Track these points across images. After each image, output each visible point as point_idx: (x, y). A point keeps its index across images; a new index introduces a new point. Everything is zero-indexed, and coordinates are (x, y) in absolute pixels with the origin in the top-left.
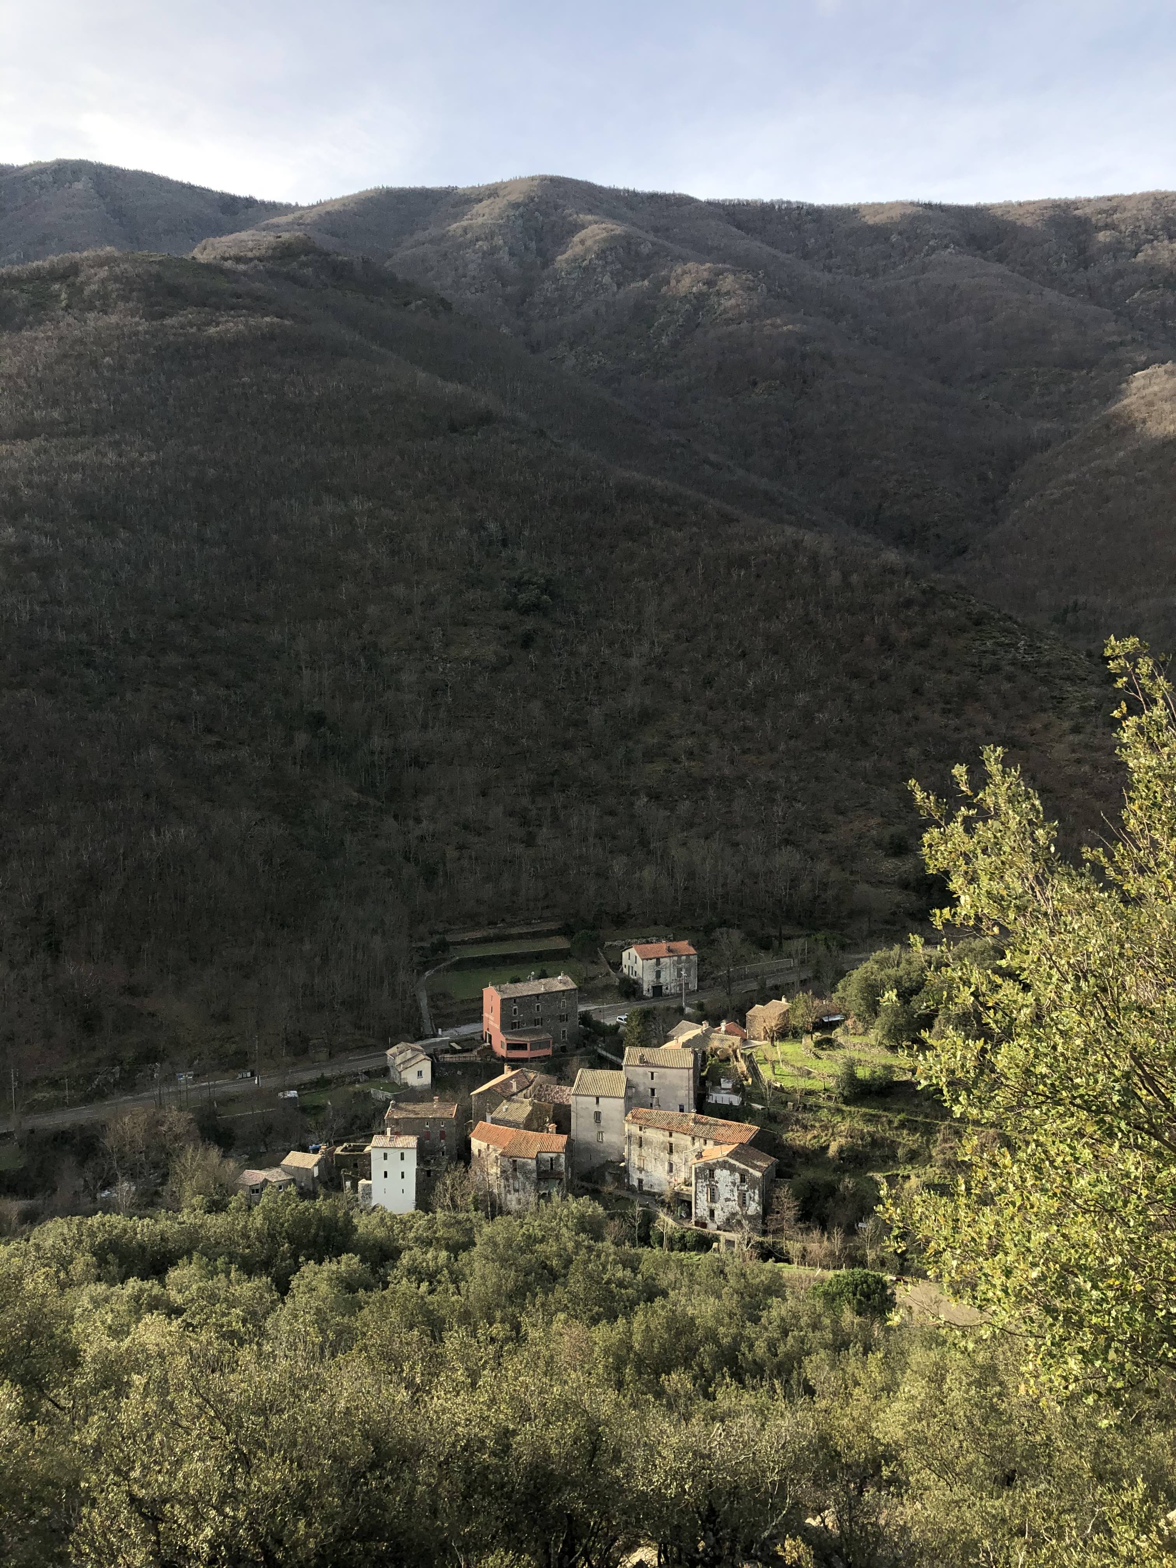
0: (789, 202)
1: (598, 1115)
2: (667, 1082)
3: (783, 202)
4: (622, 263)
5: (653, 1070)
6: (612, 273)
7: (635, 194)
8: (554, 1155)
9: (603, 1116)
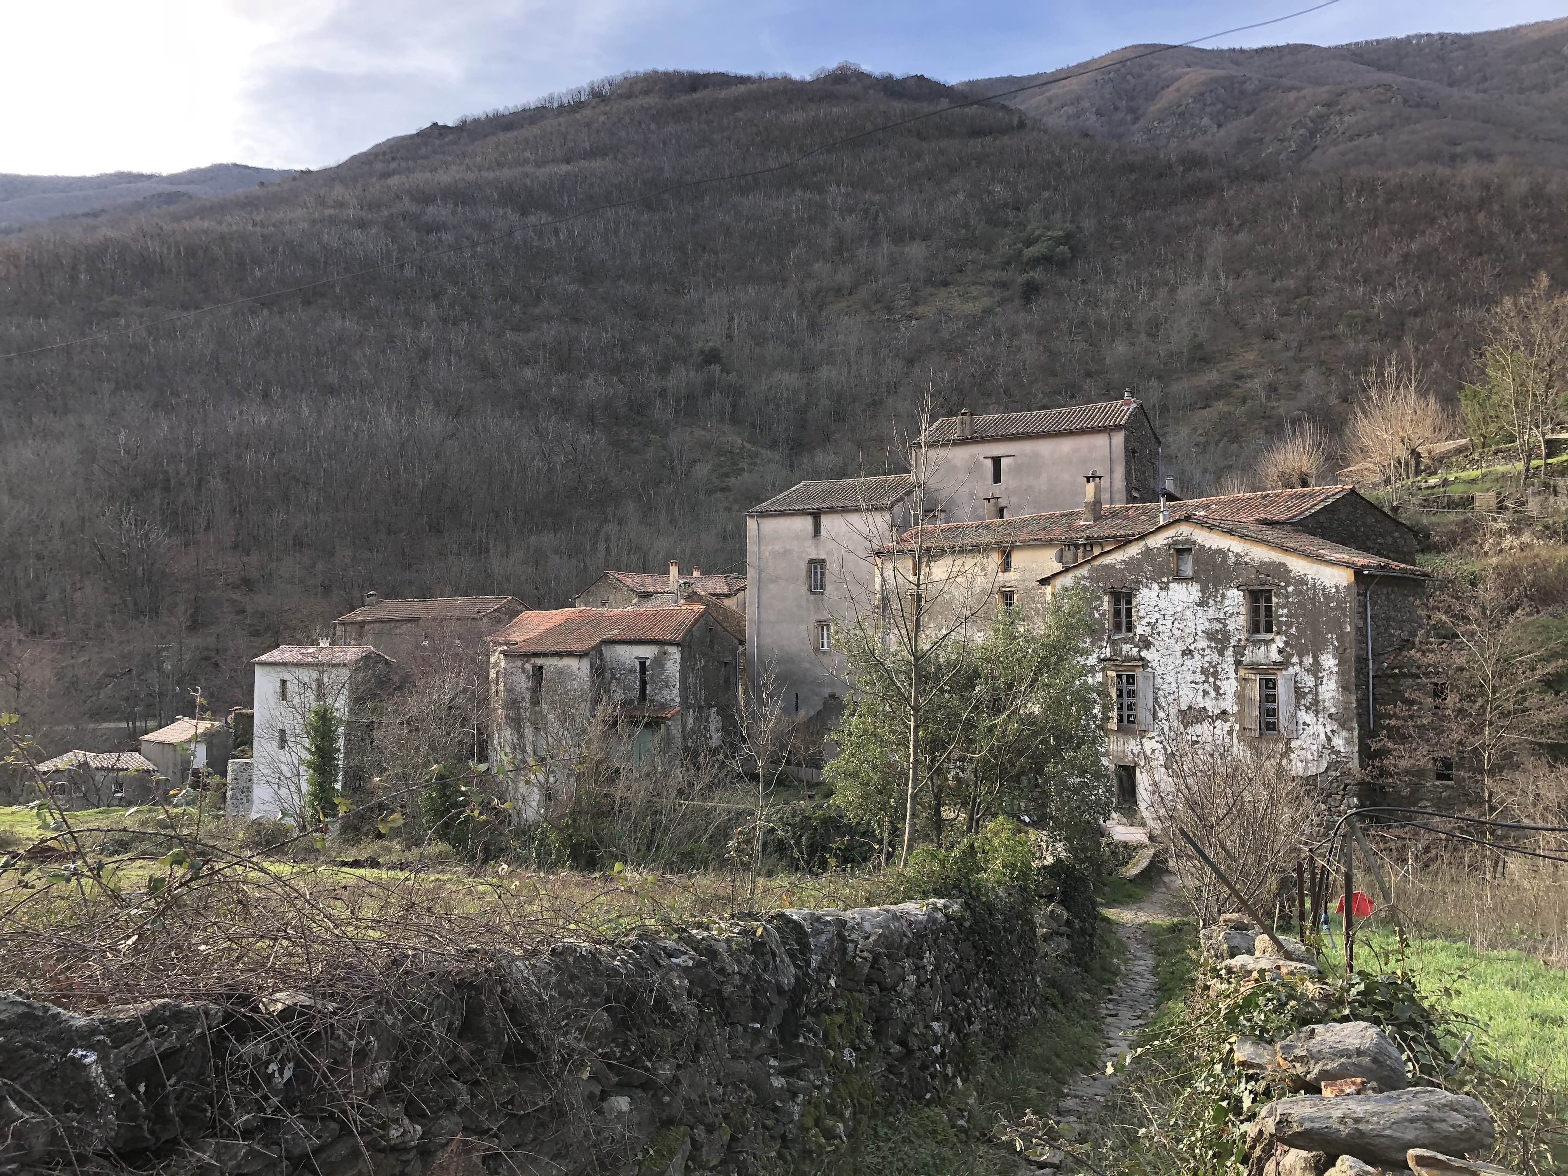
0: (1429, 35)
1: (817, 567)
2: (1041, 483)
3: (1422, 36)
4: (1223, 102)
5: (997, 449)
6: (1211, 114)
7: (1242, 51)
8: (648, 652)
9: (832, 567)
